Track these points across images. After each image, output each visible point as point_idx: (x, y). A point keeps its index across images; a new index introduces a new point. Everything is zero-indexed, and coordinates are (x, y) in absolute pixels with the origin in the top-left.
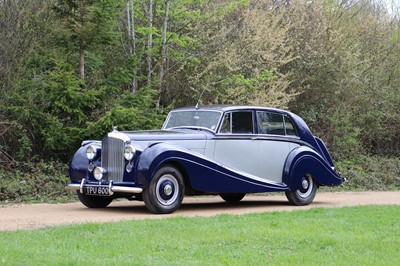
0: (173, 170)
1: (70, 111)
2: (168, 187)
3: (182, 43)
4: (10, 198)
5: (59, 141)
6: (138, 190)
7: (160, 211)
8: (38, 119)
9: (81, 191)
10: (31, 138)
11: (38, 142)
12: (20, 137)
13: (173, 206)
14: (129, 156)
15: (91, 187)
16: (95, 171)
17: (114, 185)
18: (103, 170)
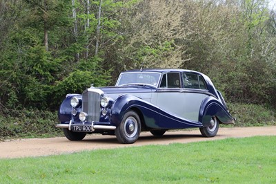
0: (134, 113)
1: (43, 73)
2: (131, 125)
3: (112, 25)
4: (11, 134)
7: (126, 142)
8: (21, 79)
9: (70, 129)
10: (17, 93)
11: (22, 95)
12: (9, 92)
13: (135, 138)
14: (104, 104)
15: (77, 126)
16: (80, 115)
17: (95, 124)
18: (86, 114)
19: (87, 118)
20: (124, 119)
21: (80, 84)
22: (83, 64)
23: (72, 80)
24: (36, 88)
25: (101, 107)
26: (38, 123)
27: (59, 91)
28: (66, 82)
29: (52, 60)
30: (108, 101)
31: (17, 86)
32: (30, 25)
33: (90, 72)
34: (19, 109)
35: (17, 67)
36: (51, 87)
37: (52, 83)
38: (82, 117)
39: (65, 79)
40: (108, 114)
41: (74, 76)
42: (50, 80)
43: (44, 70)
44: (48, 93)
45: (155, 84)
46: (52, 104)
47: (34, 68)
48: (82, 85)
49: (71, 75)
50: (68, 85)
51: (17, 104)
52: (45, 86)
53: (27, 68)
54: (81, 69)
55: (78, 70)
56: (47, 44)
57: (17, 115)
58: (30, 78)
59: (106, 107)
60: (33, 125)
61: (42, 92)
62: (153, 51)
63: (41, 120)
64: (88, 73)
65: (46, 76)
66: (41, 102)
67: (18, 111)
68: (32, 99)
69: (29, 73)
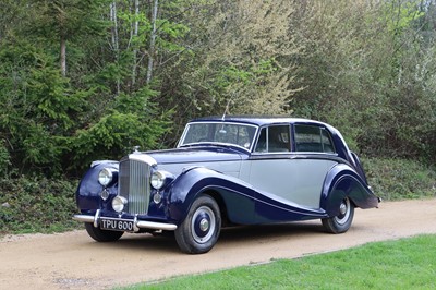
0: (209, 200)
1: (55, 116)
2: (204, 222)
5: (44, 152)
6: (172, 226)
7: (195, 251)
8: (18, 126)
9: (95, 225)
10: (9, 148)
11: (18, 153)
13: (209, 244)
14: (157, 184)
15: (108, 221)
16: (114, 202)
17: (140, 219)
18: (123, 200)
19: (127, 206)
20: (192, 210)
21: (118, 135)
22: (125, 101)
23: (104, 129)
24: (42, 141)
25: (152, 188)
26: (45, 202)
27: (82, 146)
28: (95, 132)
29: (71, 93)
30: (164, 177)
31: (11, 137)
32: (35, 31)
33: (135, 115)
34: (14, 176)
35: (10, 104)
36: (69, 140)
37: (71, 132)
38: (118, 205)
39: (94, 126)
40: (163, 200)
41: (109, 122)
42: (67, 127)
43: (58, 111)
44: (64, 150)
45: (247, 145)
46: (70, 168)
47: (40, 107)
48: (123, 137)
49: (103, 119)
50: (97, 137)
51: (10, 168)
52: (59, 138)
53: (27, 108)
54: (122, 109)
55: (116, 112)
56: (64, 64)
57: (9, 189)
58: (33, 125)
59: (161, 189)
60: (35, 206)
61: (53, 148)
62: (243, 74)
63: (50, 198)
64: (132, 117)
65: (60, 121)
66: (52, 164)
67: (11, 181)
68: (36, 161)
69: (30, 115)
